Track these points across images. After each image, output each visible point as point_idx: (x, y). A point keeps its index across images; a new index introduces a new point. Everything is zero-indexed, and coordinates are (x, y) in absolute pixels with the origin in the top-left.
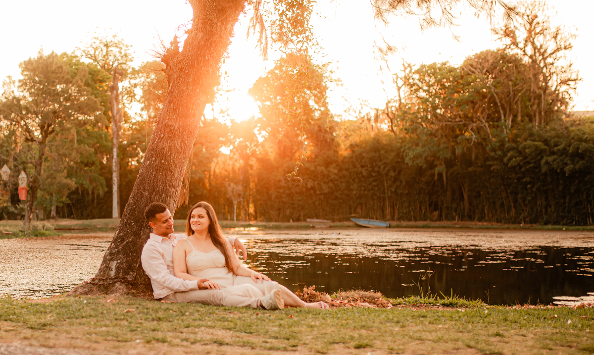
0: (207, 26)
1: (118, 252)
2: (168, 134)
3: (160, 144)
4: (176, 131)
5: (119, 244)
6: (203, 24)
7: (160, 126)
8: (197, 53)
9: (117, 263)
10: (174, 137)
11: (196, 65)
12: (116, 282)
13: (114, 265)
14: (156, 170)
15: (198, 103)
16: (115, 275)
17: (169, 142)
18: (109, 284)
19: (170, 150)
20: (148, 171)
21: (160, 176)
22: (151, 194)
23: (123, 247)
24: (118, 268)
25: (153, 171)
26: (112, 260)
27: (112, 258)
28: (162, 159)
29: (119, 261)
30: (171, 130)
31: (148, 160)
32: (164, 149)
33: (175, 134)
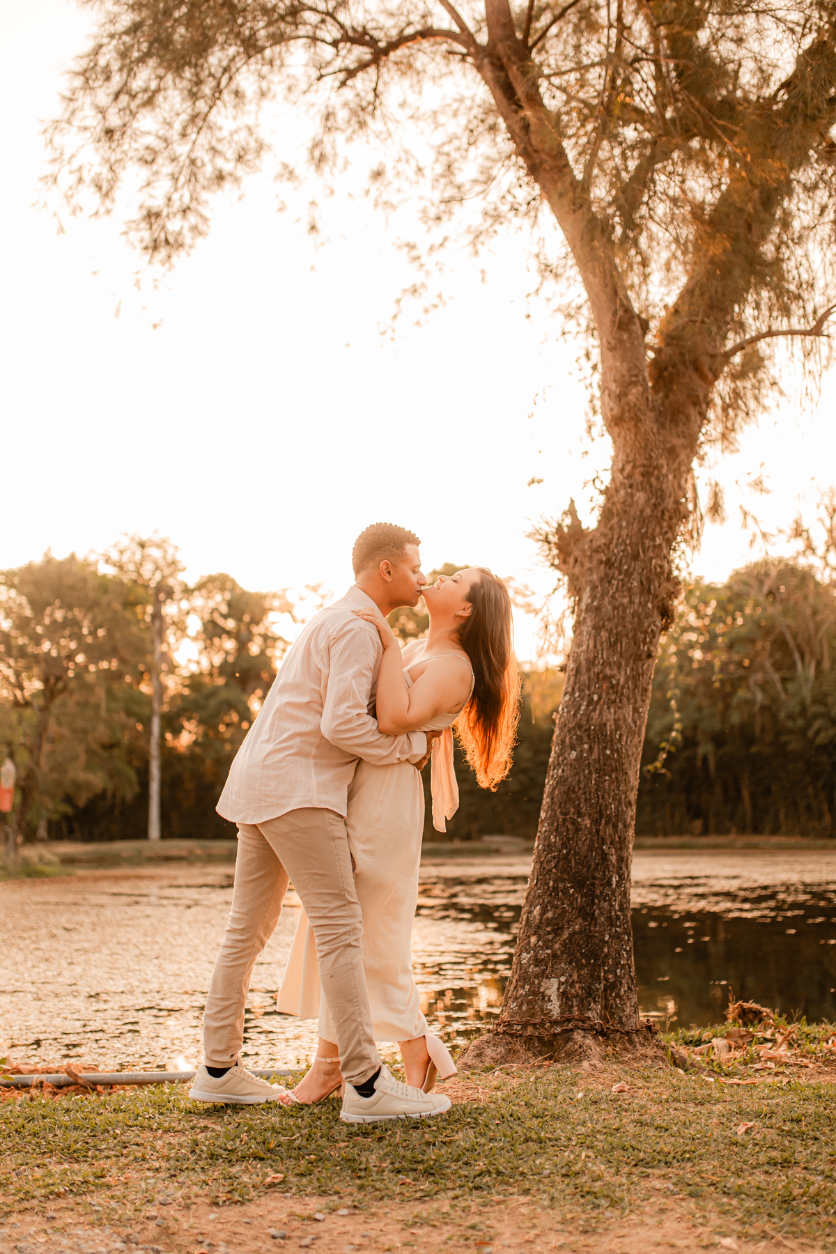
0: (653, 480)
1: (554, 955)
2: (608, 694)
3: (595, 715)
4: (623, 687)
5: (550, 937)
6: (643, 475)
7: (584, 678)
8: (640, 530)
9: (560, 984)
10: (621, 701)
11: (642, 555)
12: (572, 1030)
13: (552, 987)
14: (598, 771)
15: (652, 630)
16: (562, 1013)
17: (612, 710)
18: (555, 1035)
19: (618, 728)
20: (577, 774)
21: (607, 784)
22: (596, 822)
23: (564, 945)
24: (564, 996)
25: (590, 773)
26: (543, 975)
27: (544, 972)
28: (605, 748)
29: (563, 979)
30: (612, 686)
31: (573, 748)
32: (605, 725)
33: (622, 694)
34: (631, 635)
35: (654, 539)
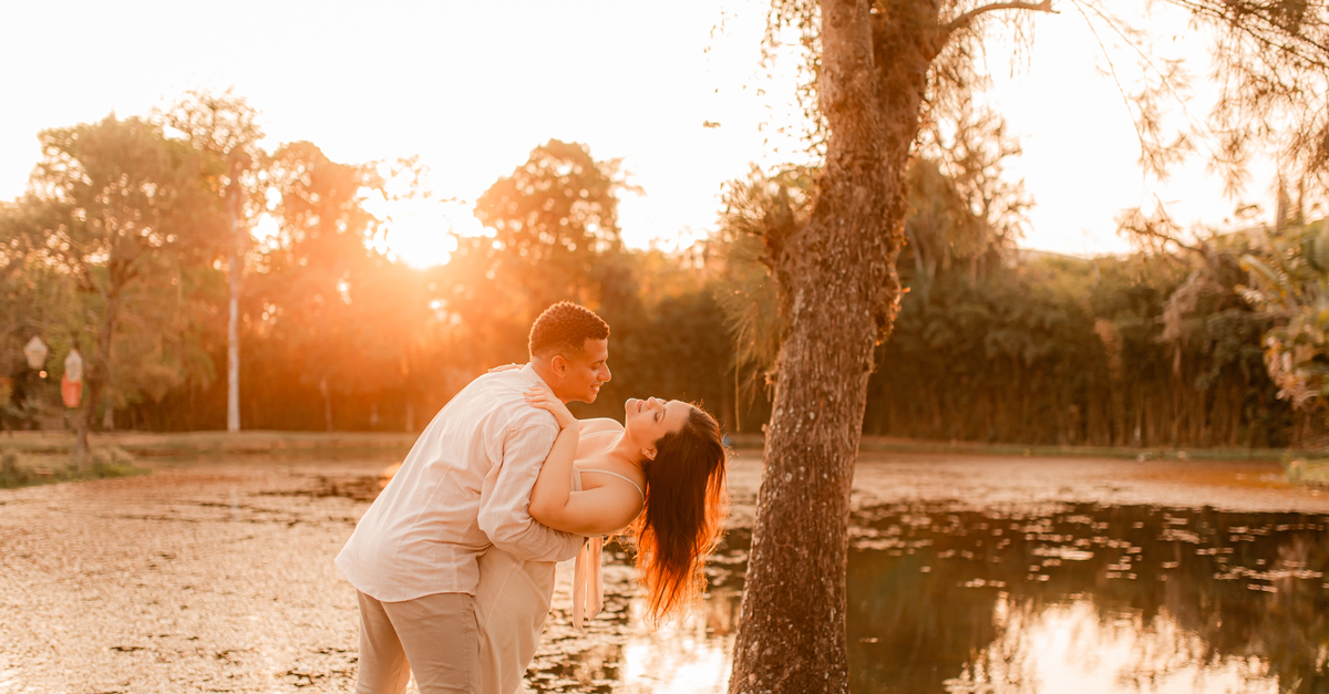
0: (874, 173)
2: (825, 412)
3: (811, 435)
4: (840, 405)
5: (770, 676)
6: (863, 168)
7: (799, 392)
8: (859, 230)
10: (838, 420)
11: (861, 258)
14: (816, 497)
15: (869, 341)
17: (829, 430)
19: (835, 449)
20: (793, 499)
21: (824, 510)
22: (814, 552)
23: (785, 685)
25: (807, 498)
28: (822, 472)
30: (829, 404)
31: (788, 470)
32: (822, 446)
33: (840, 412)
34: (848, 347)
35: (872, 240)
